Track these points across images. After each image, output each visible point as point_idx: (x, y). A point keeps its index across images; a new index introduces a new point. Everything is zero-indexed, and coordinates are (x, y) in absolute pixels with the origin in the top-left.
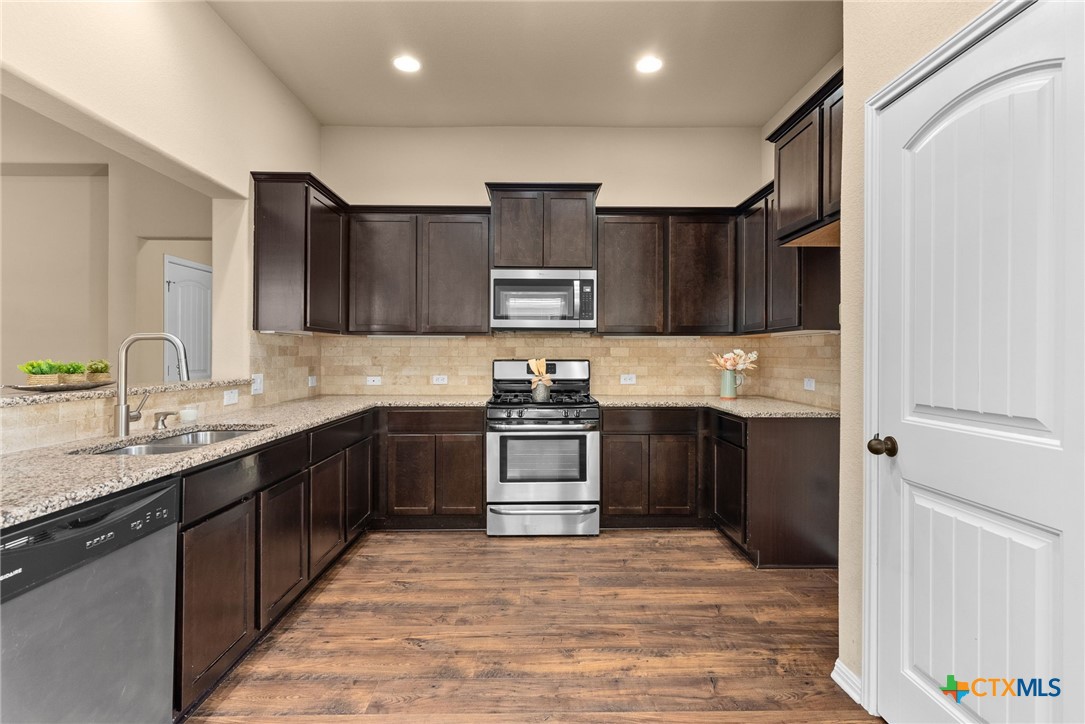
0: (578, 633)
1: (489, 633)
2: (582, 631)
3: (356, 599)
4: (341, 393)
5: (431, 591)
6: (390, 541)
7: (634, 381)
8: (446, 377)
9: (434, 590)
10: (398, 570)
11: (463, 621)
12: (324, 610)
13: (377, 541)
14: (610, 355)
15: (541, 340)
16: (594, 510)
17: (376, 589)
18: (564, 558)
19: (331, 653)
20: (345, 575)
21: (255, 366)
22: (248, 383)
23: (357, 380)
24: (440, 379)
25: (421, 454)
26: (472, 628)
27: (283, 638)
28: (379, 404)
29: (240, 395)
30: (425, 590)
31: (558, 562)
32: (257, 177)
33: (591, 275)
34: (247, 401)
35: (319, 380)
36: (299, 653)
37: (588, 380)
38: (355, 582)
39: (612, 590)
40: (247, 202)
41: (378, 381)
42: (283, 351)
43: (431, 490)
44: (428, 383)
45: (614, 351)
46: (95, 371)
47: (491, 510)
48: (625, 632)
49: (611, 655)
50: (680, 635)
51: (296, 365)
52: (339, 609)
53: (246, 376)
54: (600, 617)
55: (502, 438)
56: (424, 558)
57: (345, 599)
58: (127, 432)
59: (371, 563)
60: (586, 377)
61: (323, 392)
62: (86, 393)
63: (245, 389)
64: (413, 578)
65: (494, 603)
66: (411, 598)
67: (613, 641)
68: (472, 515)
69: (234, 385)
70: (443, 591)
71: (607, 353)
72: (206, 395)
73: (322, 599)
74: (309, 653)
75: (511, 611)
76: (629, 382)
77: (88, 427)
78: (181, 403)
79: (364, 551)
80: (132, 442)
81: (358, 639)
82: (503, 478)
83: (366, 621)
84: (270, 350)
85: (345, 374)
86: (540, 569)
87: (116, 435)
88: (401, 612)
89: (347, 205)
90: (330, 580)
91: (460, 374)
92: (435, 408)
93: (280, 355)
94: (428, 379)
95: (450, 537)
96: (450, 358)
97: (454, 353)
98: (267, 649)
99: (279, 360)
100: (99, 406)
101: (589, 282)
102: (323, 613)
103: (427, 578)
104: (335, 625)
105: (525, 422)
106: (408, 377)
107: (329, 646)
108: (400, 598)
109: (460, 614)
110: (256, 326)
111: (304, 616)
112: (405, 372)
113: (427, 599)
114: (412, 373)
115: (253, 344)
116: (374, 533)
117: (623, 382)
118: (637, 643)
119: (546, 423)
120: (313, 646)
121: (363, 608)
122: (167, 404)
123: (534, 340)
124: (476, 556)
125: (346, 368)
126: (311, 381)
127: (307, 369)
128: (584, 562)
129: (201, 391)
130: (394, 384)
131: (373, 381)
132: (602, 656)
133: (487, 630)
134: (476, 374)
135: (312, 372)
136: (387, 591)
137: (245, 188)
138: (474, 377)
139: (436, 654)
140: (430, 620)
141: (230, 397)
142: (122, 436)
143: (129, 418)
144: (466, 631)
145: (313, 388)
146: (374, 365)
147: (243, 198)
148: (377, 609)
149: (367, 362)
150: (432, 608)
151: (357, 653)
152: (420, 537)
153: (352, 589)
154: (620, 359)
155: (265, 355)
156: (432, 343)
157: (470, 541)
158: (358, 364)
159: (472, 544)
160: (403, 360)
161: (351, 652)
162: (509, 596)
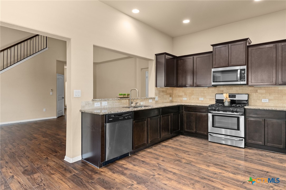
0: (215, 164)
1: (193, 158)
2: (216, 164)
3: (170, 145)
4: (177, 101)
5: (186, 148)
6: (184, 138)
7: (268, 101)
8: (203, 98)
9: (187, 148)
10: (182, 143)
11: (189, 154)
12: (163, 145)
13: (181, 137)
14: (257, 92)
15: (232, 88)
16: (242, 140)
17: (175, 145)
18: (227, 150)
19: (160, 152)
20: (171, 141)
21: (156, 94)
22: (154, 98)
23: (181, 99)
24: (201, 99)
25: (192, 117)
26: (190, 156)
27: (154, 148)
28: (182, 104)
29: (152, 100)
30: (185, 147)
31: (224, 151)
32: (156, 55)
33: (245, 67)
34: (154, 102)
35: (173, 98)
36: (155, 150)
37: (248, 100)
38: (172, 143)
39: (234, 160)
40: (154, 61)
41: (186, 99)
42: (163, 91)
43: (194, 127)
44: (198, 100)
45: (259, 91)
46: (128, 95)
47: (210, 134)
48: (228, 167)
49: (219, 170)
50: (245, 173)
51: (166, 95)
52: (166, 146)
53: (154, 97)
54: (224, 163)
55: (213, 115)
56: (189, 142)
57: (168, 145)
58: (131, 105)
59: (177, 140)
60: (247, 99)
61: (174, 101)
62: (126, 98)
63: (154, 99)
64: (184, 145)
65: (199, 153)
66: (181, 148)
67: (223, 168)
68: (205, 135)
69: (151, 98)
70: (189, 148)
71: (256, 91)
72: (146, 100)
73: (164, 144)
74: (157, 151)
75: (202, 156)
76: (265, 102)
77: (126, 104)
78: (141, 101)
79: (177, 138)
80: (131, 107)
81: (166, 151)
82: (213, 126)
83: (170, 149)
84: (160, 91)
85: (178, 97)
86: (217, 151)
87: (129, 106)
88: (177, 149)
89: (177, 56)
90: (167, 141)
91: (207, 97)
92: (195, 106)
93: (162, 92)
94: (198, 98)
95: (199, 140)
96: (204, 93)
97: (205, 92)
98: (151, 148)
99: (162, 94)
100: (128, 101)
101: (244, 70)
102: (163, 146)
103: (186, 146)
104: (164, 148)
105: (220, 111)
106: (193, 98)
107: (160, 151)
108: (179, 147)
109: (189, 153)
110: (156, 86)
111: (159, 145)
112: (192, 97)
113: (184, 149)
114: (194, 97)
115: (155, 90)
116: (181, 135)
117: (263, 101)
118: (230, 170)
119: (226, 112)
120: (158, 150)
121: (170, 147)
122: (138, 101)
123: (230, 88)
124: (202, 144)
125: (179, 95)
126: (171, 98)
127: (169, 95)
128: (232, 152)
129: (144, 99)
130: (190, 100)
131: (185, 99)
132: (217, 169)
133: (193, 157)
134: (211, 97)
135: (171, 96)
136: (177, 146)
137: (154, 58)
138: (211, 99)
139: (179, 157)
140: (182, 152)
141: (150, 101)
142: (130, 106)
143: (131, 103)
144: (188, 156)
145: (171, 100)
146: (185, 95)
147: (153, 60)
148: (173, 148)
149: (183, 94)
150: (184, 151)
151: (164, 153)
152: (191, 138)
153: (170, 144)
154: (262, 94)
155: (158, 92)
156: (199, 89)
157: (204, 141)
158: (181, 95)
159: (203, 142)
160: (192, 94)
161: (164, 152)
162: (203, 153)
